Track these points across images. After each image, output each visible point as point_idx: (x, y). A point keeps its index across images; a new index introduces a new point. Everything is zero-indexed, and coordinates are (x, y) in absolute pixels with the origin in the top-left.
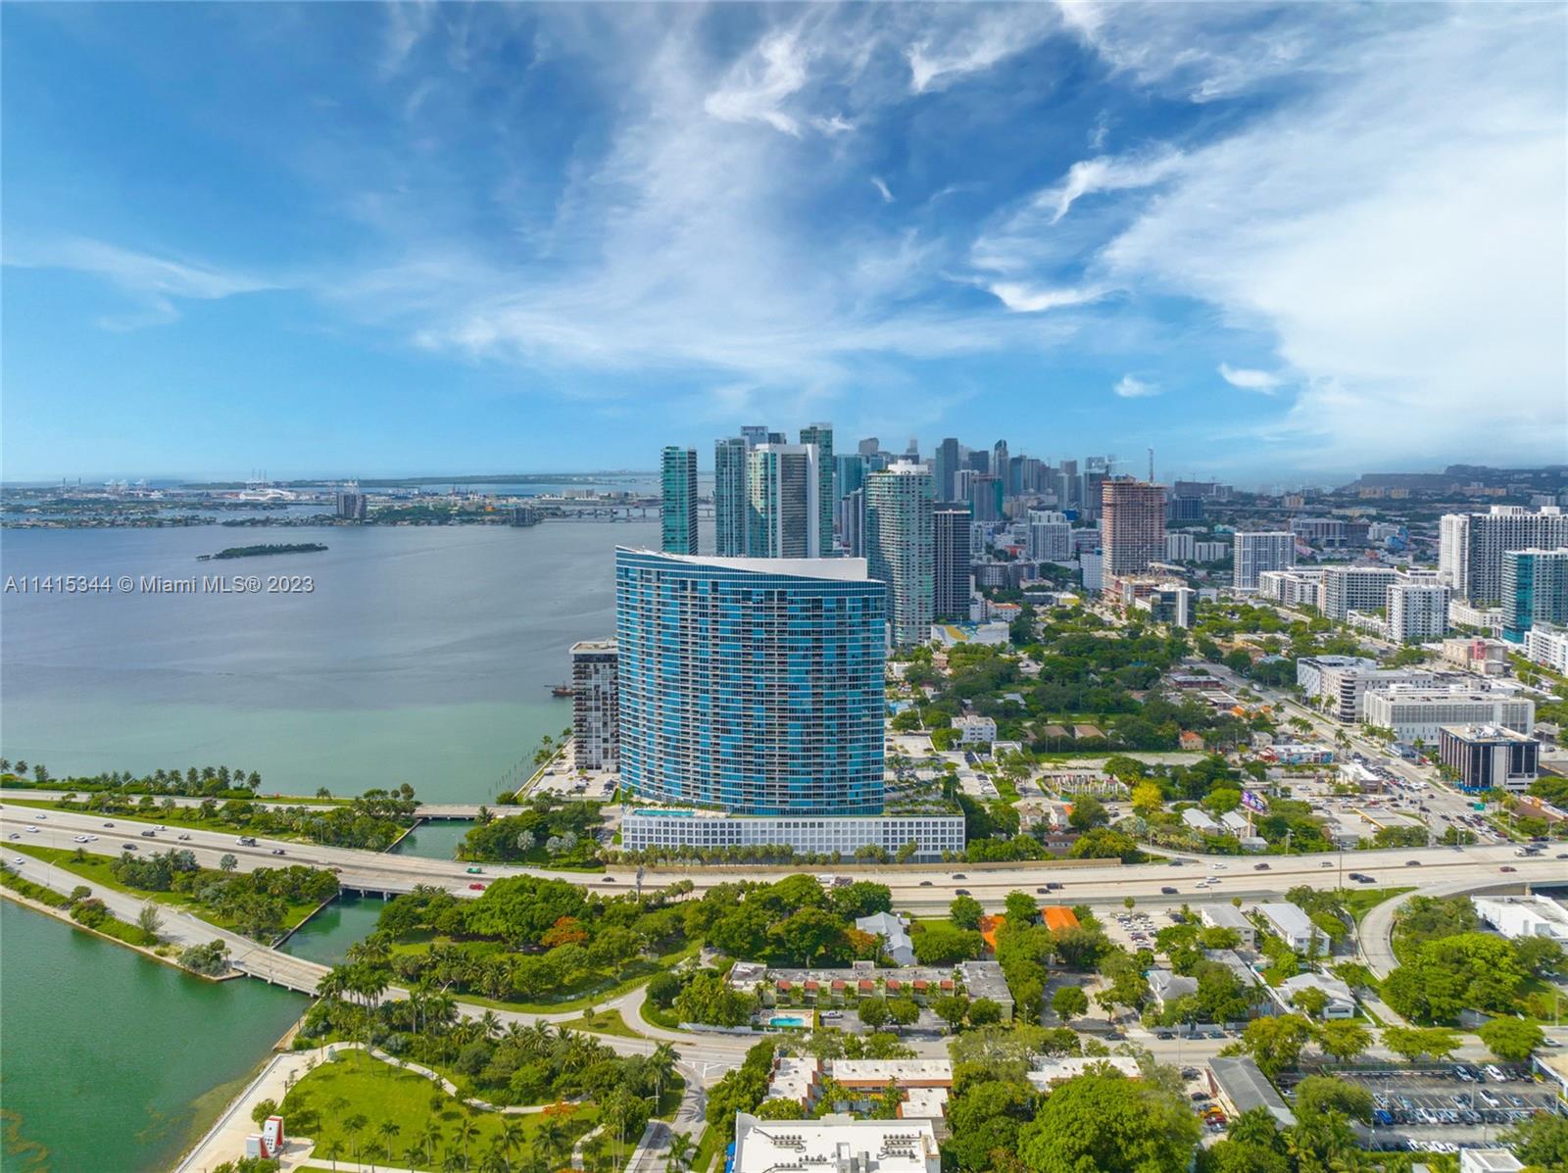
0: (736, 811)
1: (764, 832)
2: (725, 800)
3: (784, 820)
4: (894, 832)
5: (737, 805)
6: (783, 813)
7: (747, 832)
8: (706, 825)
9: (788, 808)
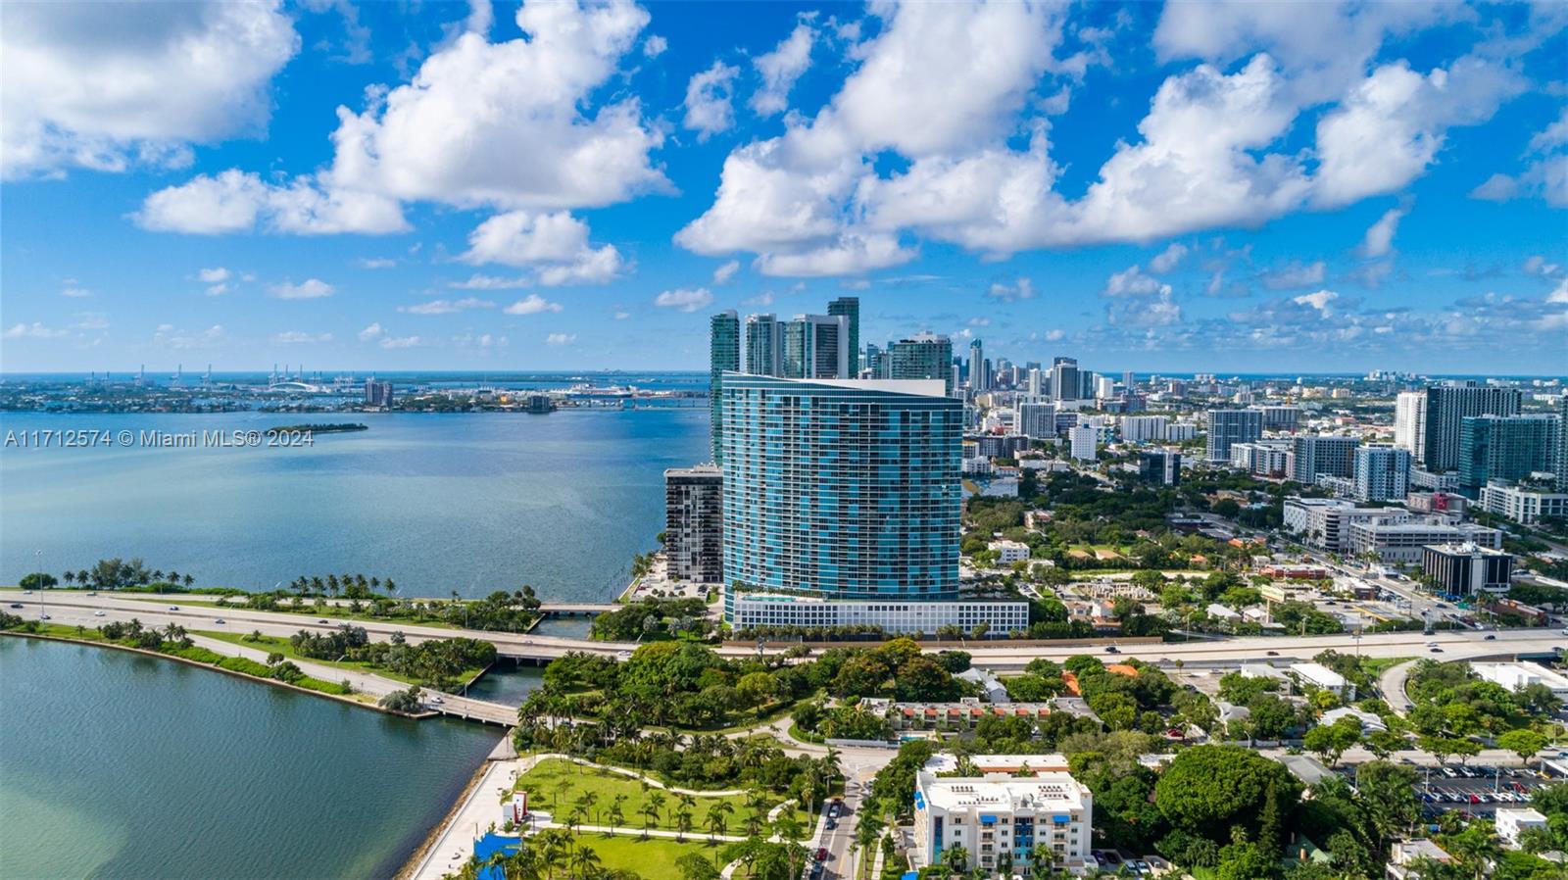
0: (831, 597)
1: (856, 614)
2: (822, 587)
3: (874, 604)
4: (968, 615)
5: (832, 592)
6: (873, 598)
7: (842, 615)
8: (807, 608)
9: (877, 593)
